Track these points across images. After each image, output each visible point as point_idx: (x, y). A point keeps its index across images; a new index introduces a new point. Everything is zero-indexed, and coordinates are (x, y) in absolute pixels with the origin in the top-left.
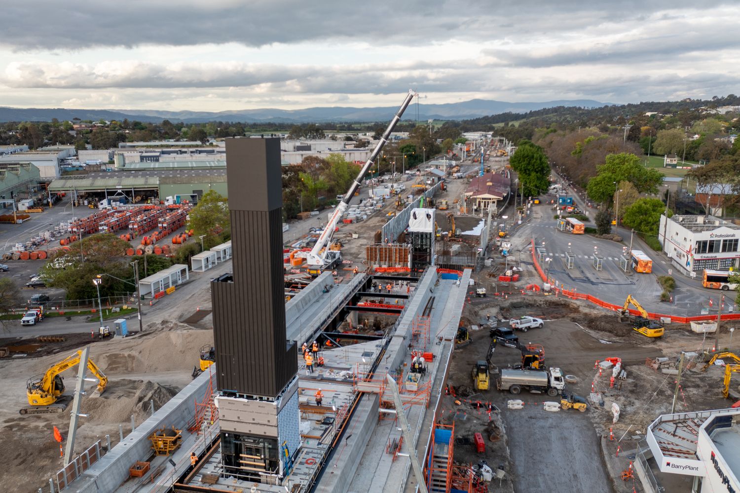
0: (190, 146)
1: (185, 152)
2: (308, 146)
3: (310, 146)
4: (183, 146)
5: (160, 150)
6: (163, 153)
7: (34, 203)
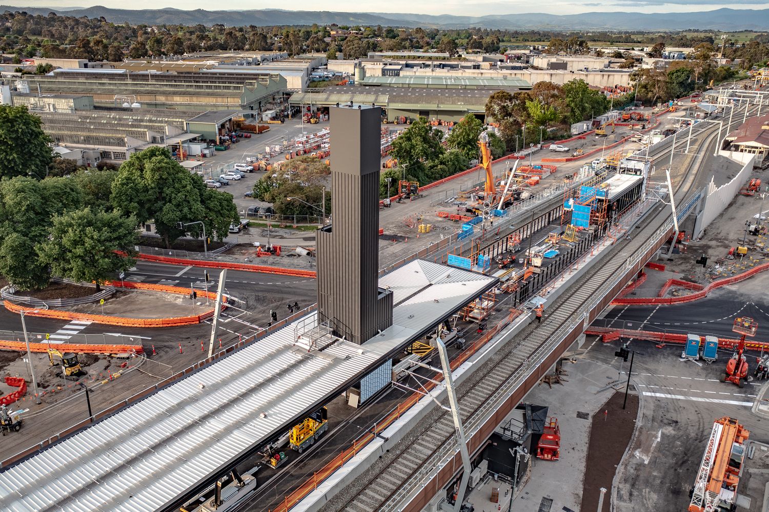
0: (437, 59)
1: (428, 66)
2: (563, 63)
3: (566, 64)
4: (430, 58)
5: (404, 62)
6: (407, 66)
7: (276, 115)
